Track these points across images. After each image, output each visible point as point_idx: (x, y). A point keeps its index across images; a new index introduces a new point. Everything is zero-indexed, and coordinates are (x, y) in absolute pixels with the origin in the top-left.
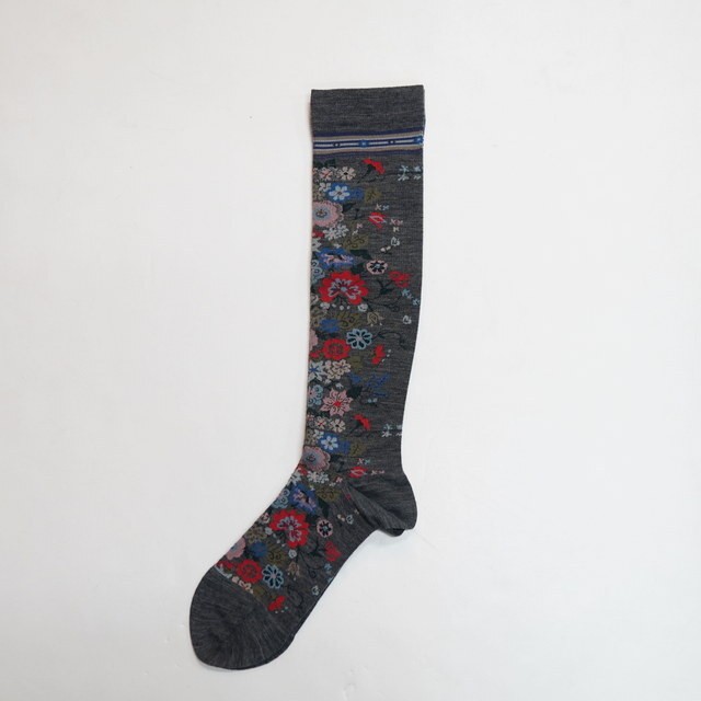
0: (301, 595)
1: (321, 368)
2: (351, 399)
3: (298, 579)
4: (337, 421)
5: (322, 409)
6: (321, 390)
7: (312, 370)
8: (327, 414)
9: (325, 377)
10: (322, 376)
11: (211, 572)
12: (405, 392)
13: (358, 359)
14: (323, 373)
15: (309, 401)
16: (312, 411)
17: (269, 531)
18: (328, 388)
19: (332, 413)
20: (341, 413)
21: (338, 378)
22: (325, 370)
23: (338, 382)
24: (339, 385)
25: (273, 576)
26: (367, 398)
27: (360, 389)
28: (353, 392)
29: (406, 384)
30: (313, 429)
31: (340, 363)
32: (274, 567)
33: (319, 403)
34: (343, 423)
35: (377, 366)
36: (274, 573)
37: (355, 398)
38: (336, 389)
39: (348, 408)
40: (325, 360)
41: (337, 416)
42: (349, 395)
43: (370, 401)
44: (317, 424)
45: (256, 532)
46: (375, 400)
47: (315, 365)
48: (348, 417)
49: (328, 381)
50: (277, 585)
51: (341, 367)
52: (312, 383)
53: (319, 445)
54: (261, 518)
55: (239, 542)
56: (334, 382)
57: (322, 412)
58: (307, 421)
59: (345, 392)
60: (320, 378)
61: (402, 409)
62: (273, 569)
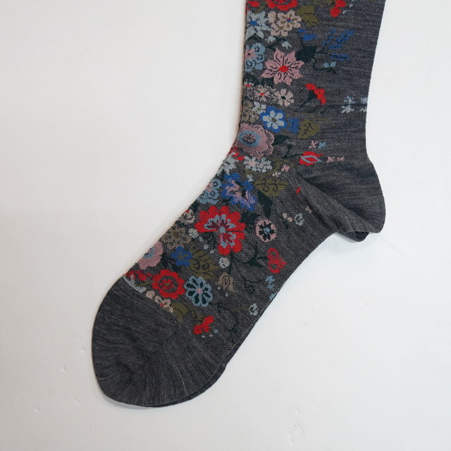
0: (235, 315)
1: (262, 21)
2: (302, 63)
3: (231, 295)
4: (283, 91)
5: (264, 75)
6: (263, 49)
7: (249, 24)
8: (270, 82)
9: (267, 33)
10: (265, 32)
11: (119, 286)
12: (372, 55)
13: (311, 10)
14: (265, 28)
15: (246, 64)
16: (251, 78)
17: (194, 233)
18: (271, 47)
19: (276, 81)
20: (288, 81)
21: (285, 35)
22: (268, 24)
23: (284, 40)
24: (286, 44)
25: (199, 291)
26: (323, 61)
27: (313, 49)
28: (305, 53)
29: (373, 44)
30: (252, 101)
31: (287, 16)
32: (201, 279)
33: (260, 67)
34: (290, 95)
35: (336, 19)
36: (200, 286)
37: (306, 61)
38: (283, 49)
39: (297, 75)
40: (268, 10)
41: (283, 85)
42: (298, 57)
43: (326, 65)
44: (258, 95)
45: (176, 235)
46: (333, 65)
47: (254, 17)
48: (297, 87)
49: (271, 39)
50: (204, 302)
51: (289, 20)
52: (250, 41)
53: (260, 122)
54: (184, 216)
55: (155, 246)
56: (279, 40)
57: (264, 79)
58: (244, 91)
59: (293, 54)
60: (261, 35)
61: (367, 77)
62: (199, 282)
